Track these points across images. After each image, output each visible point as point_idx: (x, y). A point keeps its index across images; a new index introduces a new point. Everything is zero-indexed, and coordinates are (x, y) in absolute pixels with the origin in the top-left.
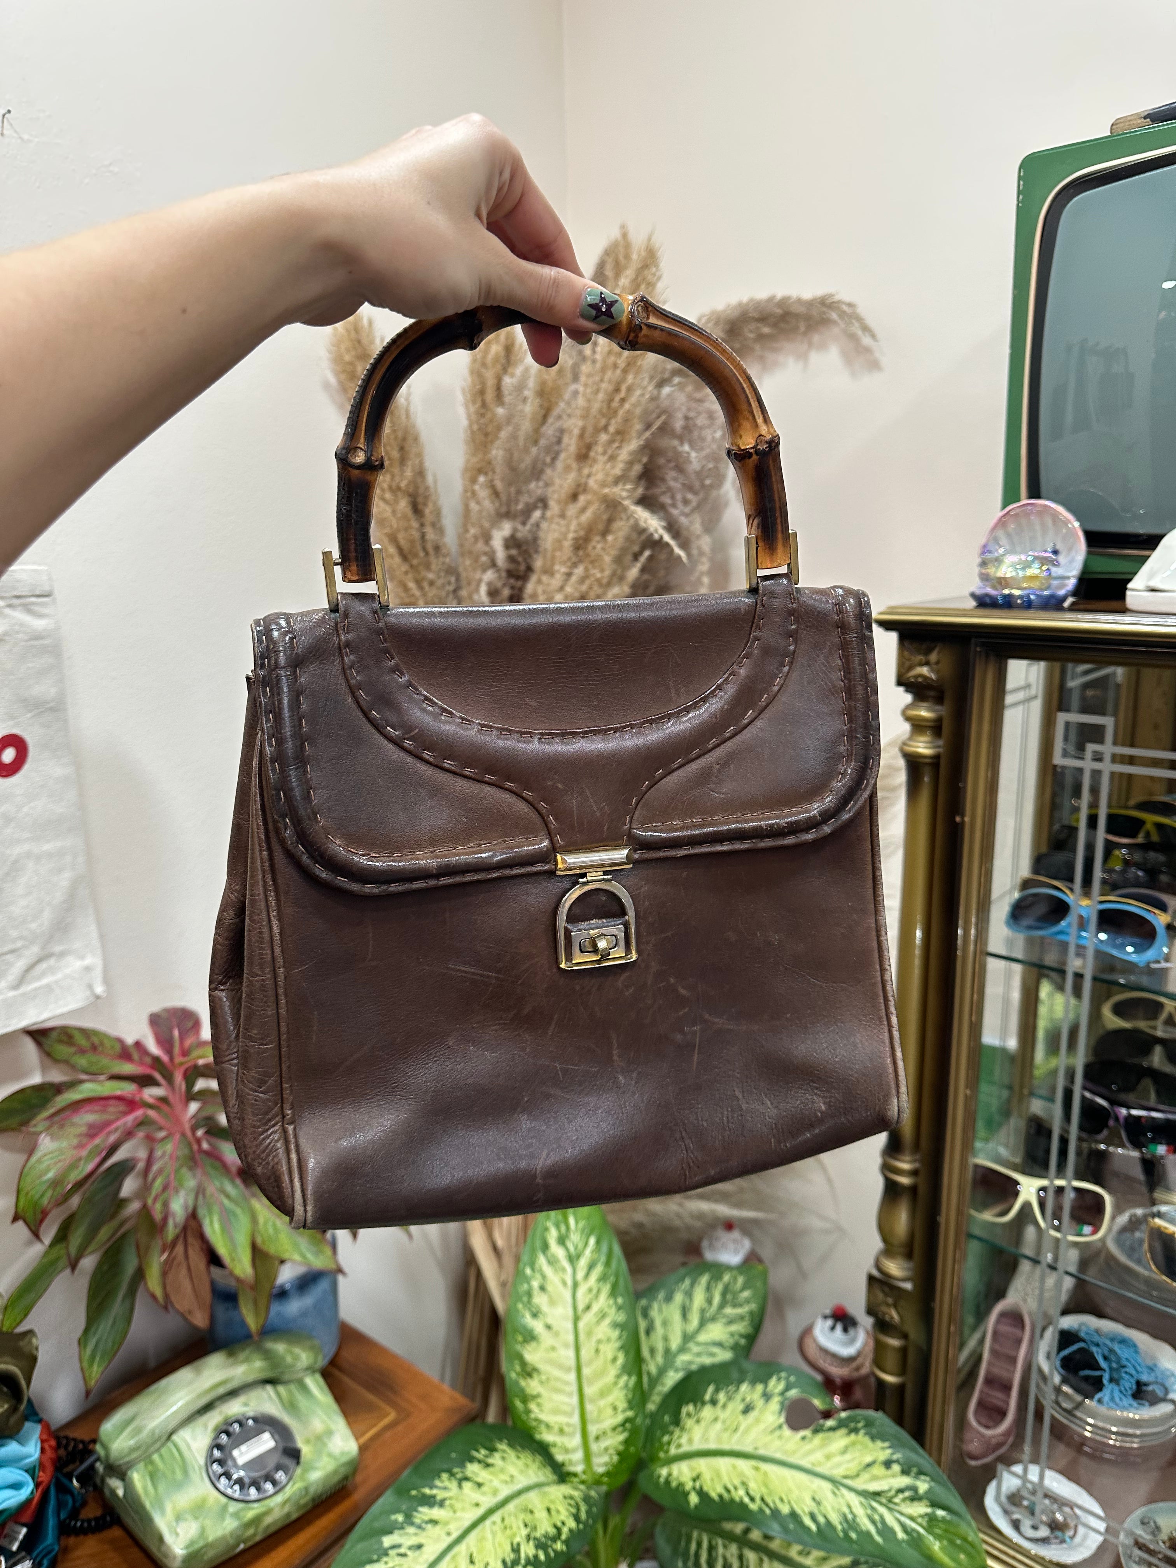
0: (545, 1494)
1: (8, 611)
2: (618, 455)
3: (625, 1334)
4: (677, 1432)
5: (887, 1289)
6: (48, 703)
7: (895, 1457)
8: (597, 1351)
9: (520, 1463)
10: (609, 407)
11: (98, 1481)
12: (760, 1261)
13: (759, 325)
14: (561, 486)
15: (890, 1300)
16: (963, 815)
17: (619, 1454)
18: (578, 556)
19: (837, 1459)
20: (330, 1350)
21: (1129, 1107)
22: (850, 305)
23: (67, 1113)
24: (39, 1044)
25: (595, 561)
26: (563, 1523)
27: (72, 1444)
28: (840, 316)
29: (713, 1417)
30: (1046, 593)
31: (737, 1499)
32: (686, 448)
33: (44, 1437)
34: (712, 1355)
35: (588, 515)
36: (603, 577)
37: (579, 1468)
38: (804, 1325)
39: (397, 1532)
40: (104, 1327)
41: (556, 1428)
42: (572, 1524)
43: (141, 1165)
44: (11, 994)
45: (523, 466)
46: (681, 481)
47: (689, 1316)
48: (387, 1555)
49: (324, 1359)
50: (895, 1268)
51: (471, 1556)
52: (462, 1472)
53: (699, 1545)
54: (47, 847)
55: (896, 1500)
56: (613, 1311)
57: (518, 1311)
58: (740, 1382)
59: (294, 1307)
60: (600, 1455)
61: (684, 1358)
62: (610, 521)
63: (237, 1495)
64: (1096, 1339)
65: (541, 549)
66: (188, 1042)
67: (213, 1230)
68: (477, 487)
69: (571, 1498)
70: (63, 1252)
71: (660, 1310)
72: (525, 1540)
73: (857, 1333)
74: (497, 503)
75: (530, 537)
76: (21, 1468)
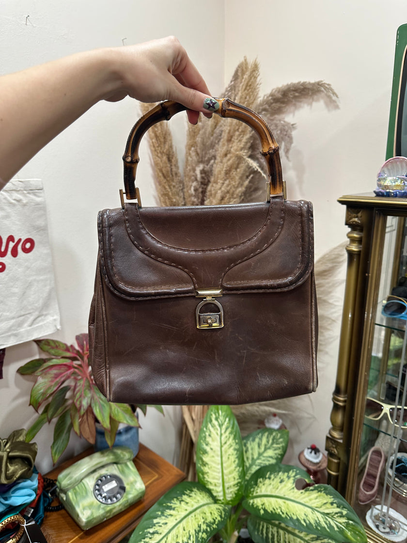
0: (210, 507)
1: (28, 195)
2: (242, 140)
3: (238, 453)
4: (256, 488)
5: (333, 442)
6: (42, 227)
7: (335, 501)
8: (229, 458)
9: (201, 496)
11: (57, 494)
12: (286, 428)
13: (295, 92)
14: (221, 151)
15: (334, 446)
16: (368, 273)
17: (235, 494)
18: (226, 177)
19: (314, 501)
20: (136, 453)
22: (329, 85)
23: (48, 369)
24: (38, 345)
25: (233, 179)
26: (216, 518)
27: (49, 481)
28: (325, 89)
29: (269, 483)
30: (403, 191)
31: (278, 513)
33: (39, 478)
34: (269, 461)
35: (231, 161)
36: (235, 184)
37: (221, 498)
38: (300, 451)
39: (158, 518)
40: (60, 442)
41: (214, 484)
42: (219, 518)
43: (72, 388)
44: (29, 328)
45: (207, 144)
47: (261, 447)
48: (155, 526)
49: (134, 456)
50: (336, 435)
51: (184, 528)
52: (181, 498)
53: (263, 527)
54: (42, 278)
55: (335, 516)
56: (234, 444)
57: (201, 443)
58: (279, 471)
59: (124, 438)
60: (229, 494)
61: (259, 461)
62: (238, 164)
63: (104, 502)
65: (213, 174)
67: (97, 411)
68: (191, 152)
69: (219, 509)
70: (46, 416)
71: (250, 444)
72: (203, 523)
73: (319, 455)
74: (198, 158)
75: (209, 170)
76: (31, 489)
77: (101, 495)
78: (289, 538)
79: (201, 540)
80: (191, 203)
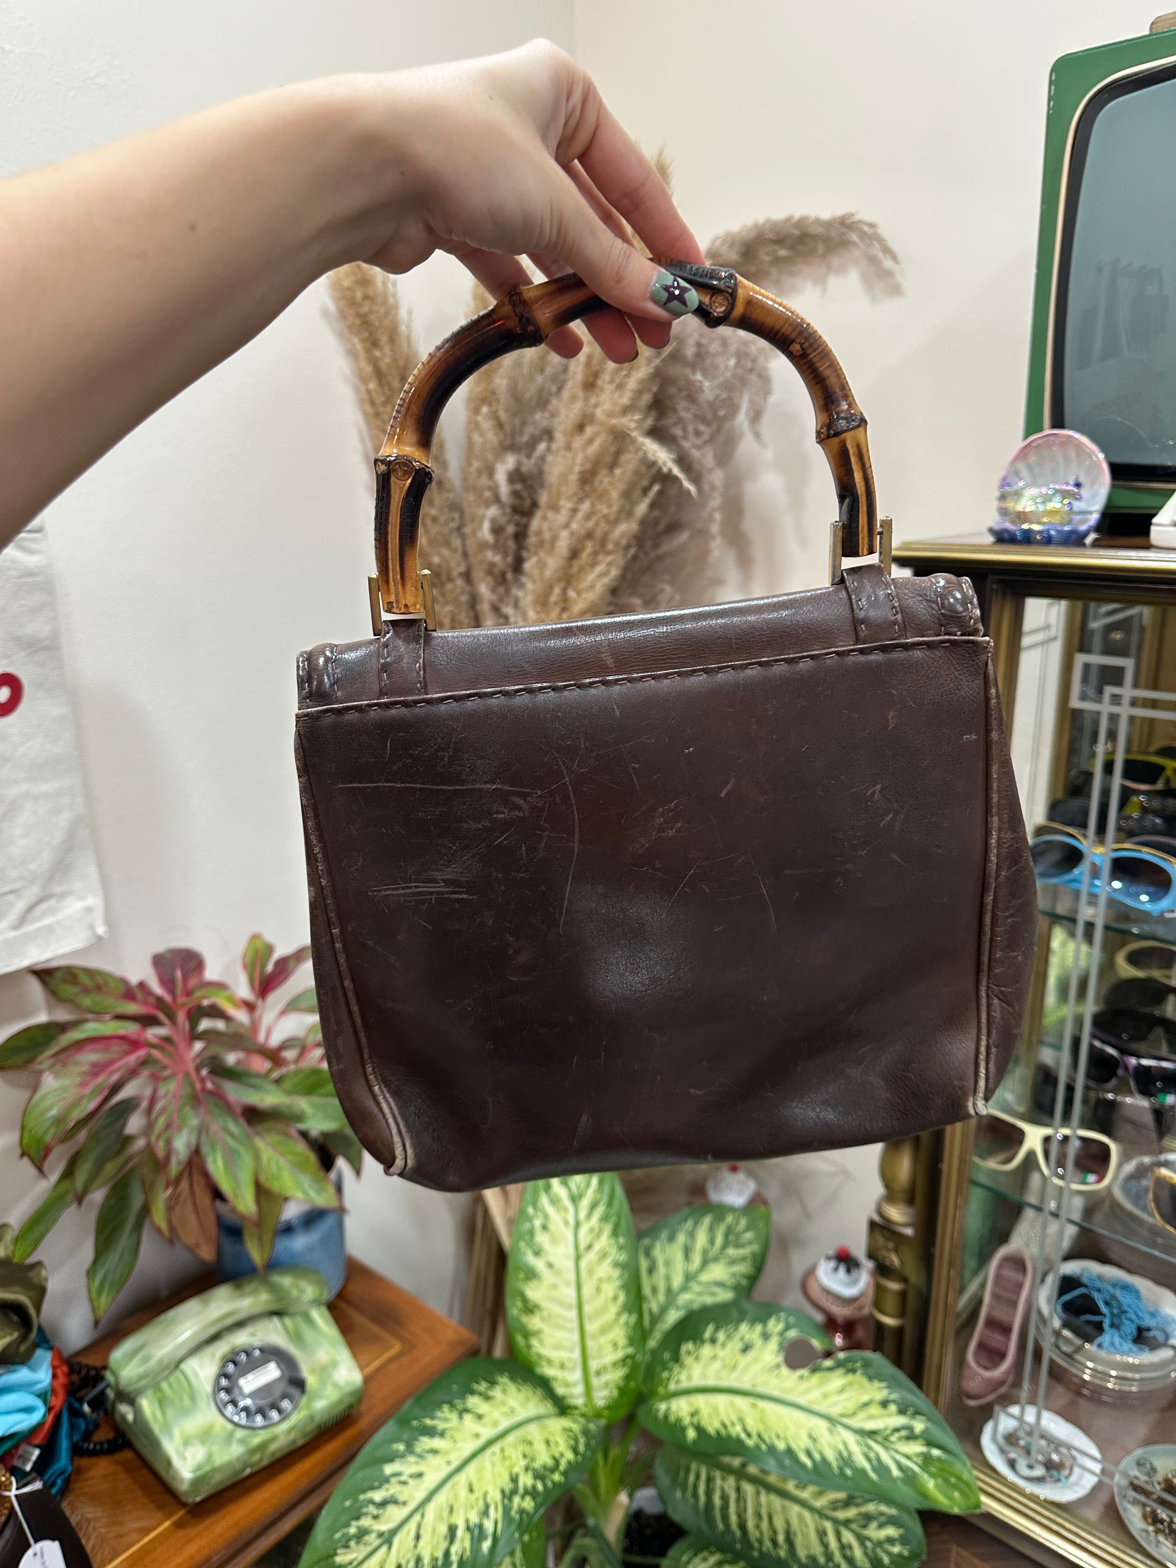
0: (544, 1426)
2: (626, 384)
3: (626, 1273)
4: (676, 1369)
5: (887, 1234)
6: (42, 641)
7: (892, 1397)
8: (598, 1289)
9: (521, 1396)
11: (109, 1406)
12: (765, 1202)
13: (775, 247)
14: (567, 417)
15: (891, 1245)
17: (619, 1388)
18: (584, 491)
19: (835, 1398)
20: (336, 1285)
21: (1139, 1056)
22: (871, 225)
23: (70, 1052)
24: (44, 983)
25: (602, 496)
26: (562, 1455)
27: (84, 1370)
28: (860, 237)
29: (712, 1355)
30: (1066, 528)
31: (734, 1434)
32: (699, 376)
33: (56, 1363)
34: (714, 1294)
35: (595, 447)
36: (610, 513)
37: (579, 1402)
38: (808, 1265)
39: (398, 1461)
40: (112, 1260)
41: (558, 1362)
42: (570, 1456)
43: (145, 1104)
44: (12, 934)
45: (528, 395)
46: (692, 411)
47: (691, 1257)
48: (388, 1482)
49: (329, 1293)
50: (896, 1214)
51: (470, 1485)
52: (463, 1404)
53: (698, 1476)
54: (45, 787)
55: (892, 1439)
56: (614, 1250)
57: (523, 1250)
58: (740, 1321)
59: (299, 1242)
60: (600, 1389)
61: (684, 1298)
62: (618, 453)
63: (243, 1422)
64: (1098, 1284)
65: (546, 484)
66: (192, 982)
67: (216, 1166)
68: (480, 418)
69: (571, 1430)
70: (70, 1188)
71: (663, 1250)
72: (524, 1470)
73: (859, 1274)
74: (501, 436)
75: (535, 470)
76: (32, 1393)
77: (234, 1403)
78: (769, 1505)
79: (517, 1517)
80: (485, 567)
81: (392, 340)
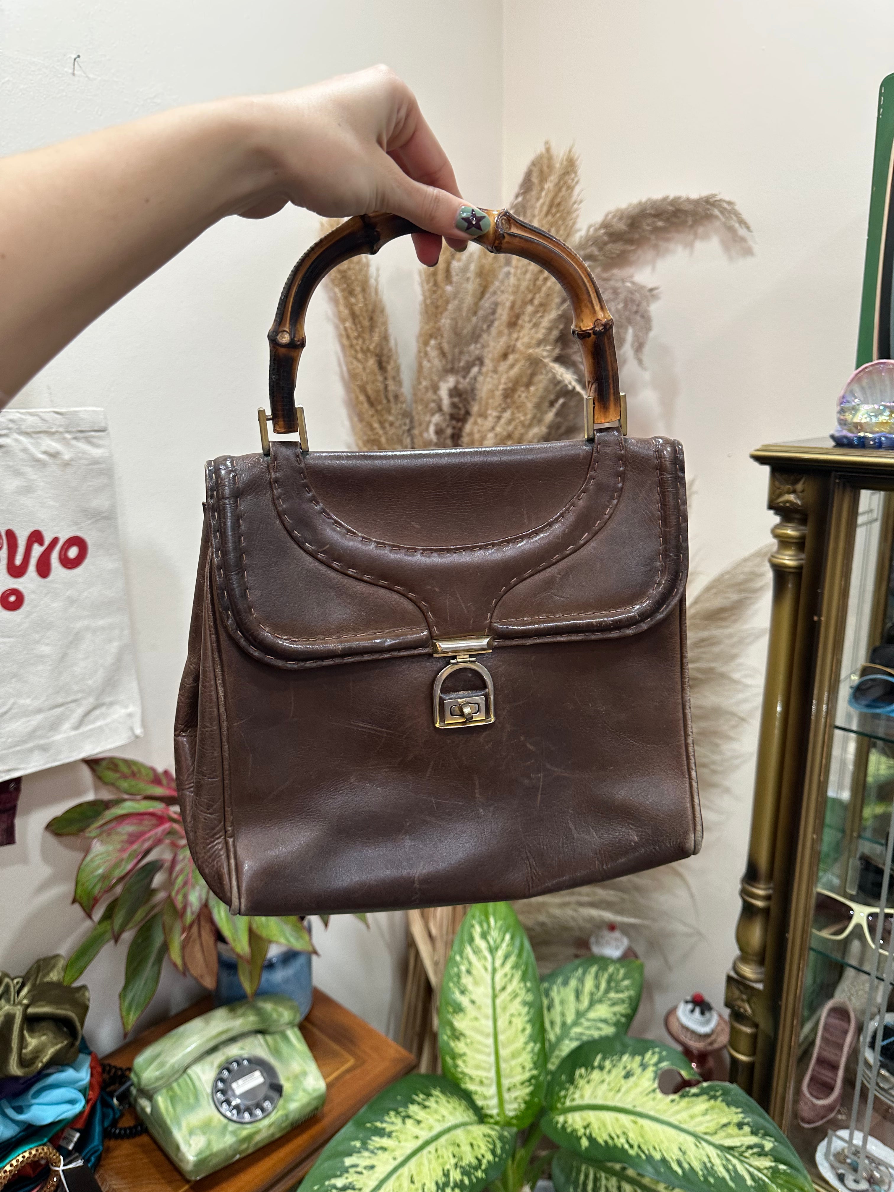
0: (469, 1132)
1: (74, 442)
2: (540, 323)
3: (532, 1011)
4: (572, 1089)
5: (742, 988)
6: (103, 513)
7: (746, 1121)
8: (510, 1022)
9: (450, 1106)
10: (535, 285)
11: (132, 1099)
12: (636, 956)
13: (655, 220)
14: (494, 347)
15: (744, 997)
16: (820, 616)
17: (526, 1102)
18: (506, 403)
19: (700, 1119)
20: (305, 1010)
22: (729, 203)
23: (113, 824)
24: (93, 770)
25: (520, 407)
26: (483, 1156)
27: (113, 1070)
28: (722, 213)
29: (600, 1079)
31: (619, 1145)
33: (94, 1065)
34: (600, 1029)
35: (516, 370)
36: (525, 420)
37: (494, 1112)
38: (669, 1007)
39: (355, 1155)
40: (139, 984)
41: (477, 1080)
42: (489, 1157)
43: (167, 865)
44: (73, 733)
45: (465, 332)
47: (581, 998)
48: (347, 1172)
49: (300, 1016)
50: (749, 971)
51: (412, 1177)
52: (406, 1111)
53: (587, 1176)
54: (101, 622)
55: (746, 1154)
56: (523, 992)
57: (449, 988)
58: (622, 1053)
59: (279, 976)
60: (511, 1102)
61: (576, 1030)
62: (533, 375)
63: (235, 1118)
65: (477, 397)
67: (220, 917)
68: (429, 349)
69: (489, 1136)
70: (109, 927)
71: (559, 992)
72: (453, 1167)
73: (711, 1016)
74: (444, 362)
75: (469, 388)
76: (75, 1089)
77: (228, 1102)
81: (364, 290)
